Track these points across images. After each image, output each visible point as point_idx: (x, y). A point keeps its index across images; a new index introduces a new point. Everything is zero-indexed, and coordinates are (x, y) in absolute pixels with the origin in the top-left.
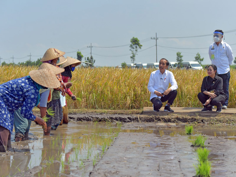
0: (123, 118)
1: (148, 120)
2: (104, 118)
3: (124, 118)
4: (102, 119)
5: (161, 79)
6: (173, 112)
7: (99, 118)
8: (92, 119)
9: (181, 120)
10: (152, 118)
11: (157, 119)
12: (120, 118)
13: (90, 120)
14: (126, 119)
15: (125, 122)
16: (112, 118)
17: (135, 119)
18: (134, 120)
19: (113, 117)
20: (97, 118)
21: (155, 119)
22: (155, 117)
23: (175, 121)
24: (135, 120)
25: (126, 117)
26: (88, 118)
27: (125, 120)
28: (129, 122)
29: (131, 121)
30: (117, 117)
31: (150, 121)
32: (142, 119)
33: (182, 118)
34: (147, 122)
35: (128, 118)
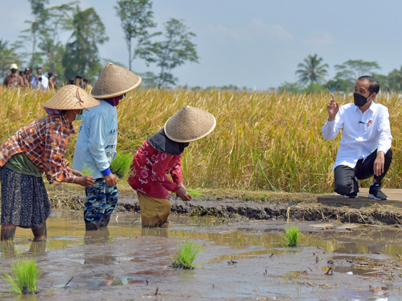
0: (255, 211)
1: (310, 216)
2: (213, 208)
3: (256, 209)
4: (209, 209)
5: (360, 122)
6: (385, 199)
7: (202, 207)
8: (188, 211)
9: (383, 219)
10: (318, 213)
11: (330, 213)
12: (247, 208)
13: (186, 212)
14: (259, 212)
15: (257, 218)
16: (230, 209)
17: (282, 212)
18: (277, 214)
19: (232, 206)
20: (200, 208)
21: (324, 214)
22: (326, 209)
23: (366, 219)
24: (281, 214)
25: (260, 207)
26: (181, 206)
27: (259, 214)
28: (266, 218)
29: (271, 217)
30: (242, 206)
31: (313, 220)
32: (296, 212)
33: (385, 215)
34: (307, 219)
35: (266, 210)
